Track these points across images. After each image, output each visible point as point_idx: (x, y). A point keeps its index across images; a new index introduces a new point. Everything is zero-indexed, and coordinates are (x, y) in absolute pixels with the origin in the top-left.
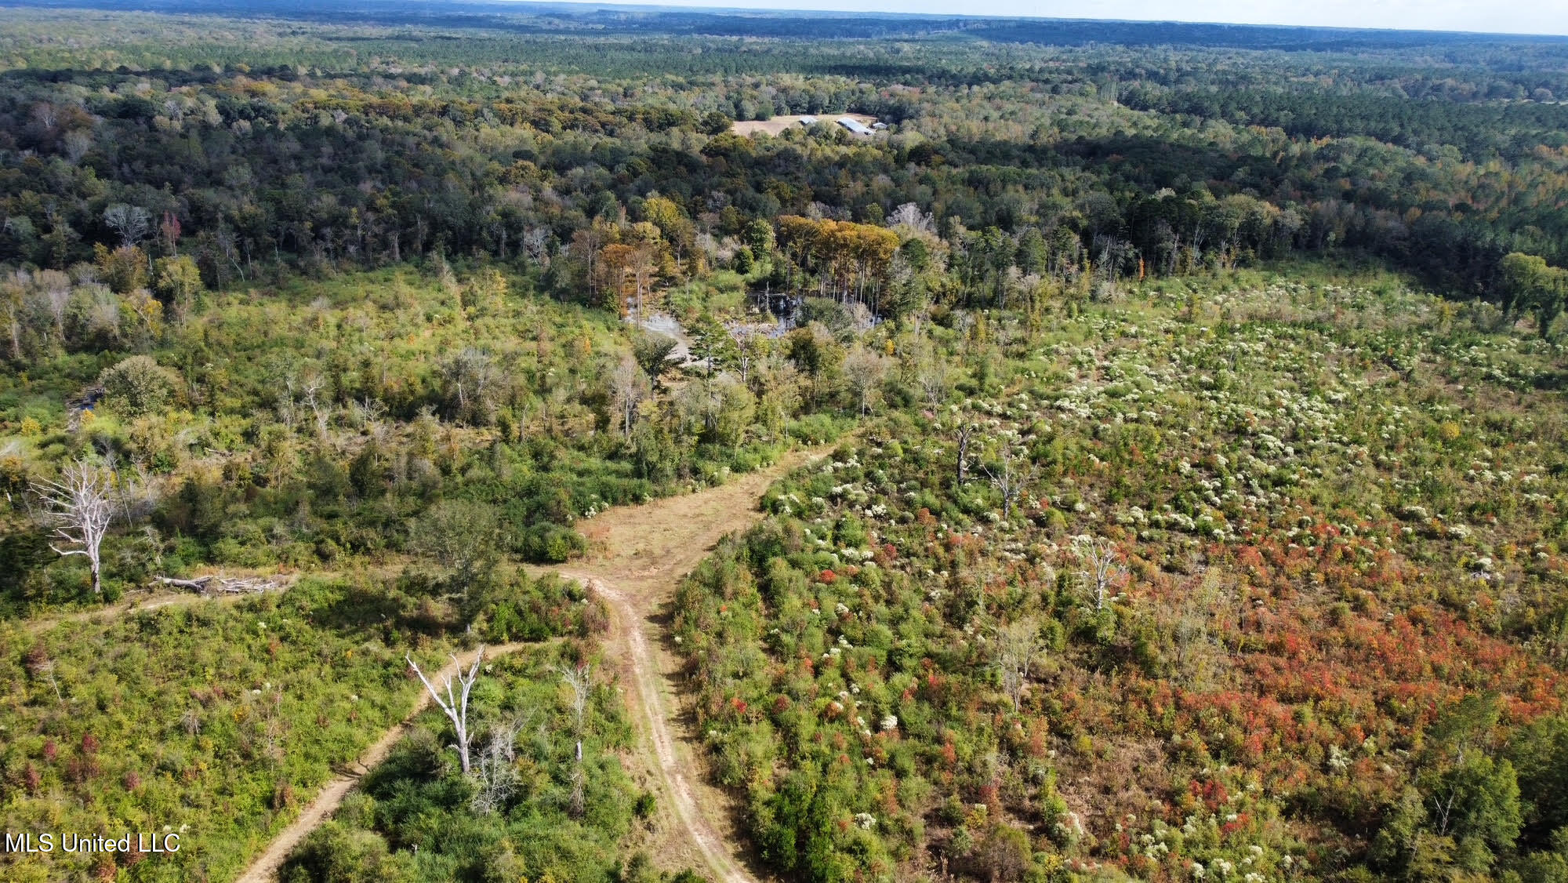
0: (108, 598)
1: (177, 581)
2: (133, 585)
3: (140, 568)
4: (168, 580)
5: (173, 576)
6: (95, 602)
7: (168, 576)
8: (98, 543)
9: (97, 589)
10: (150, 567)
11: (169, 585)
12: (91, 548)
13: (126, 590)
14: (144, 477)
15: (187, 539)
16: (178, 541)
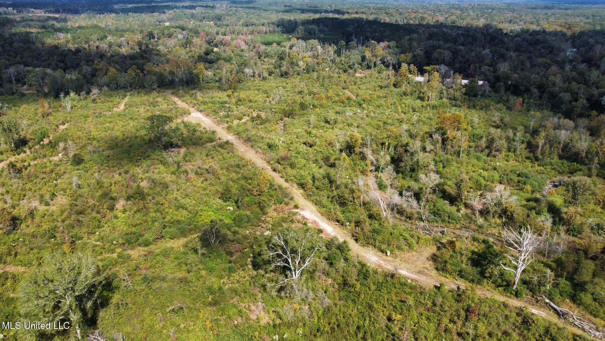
0: (517, 295)
1: (552, 304)
2: (531, 293)
3: (537, 287)
4: (547, 301)
5: (551, 300)
6: (511, 293)
7: (549, 298)
8: (522, 269)
9: (514, 287)
10: (542, 289)
11: (547, 303)
12: (519, 269)
13: (527, 294)
14: (563, 235)
15: (567, 282)
16: (563, 281)
